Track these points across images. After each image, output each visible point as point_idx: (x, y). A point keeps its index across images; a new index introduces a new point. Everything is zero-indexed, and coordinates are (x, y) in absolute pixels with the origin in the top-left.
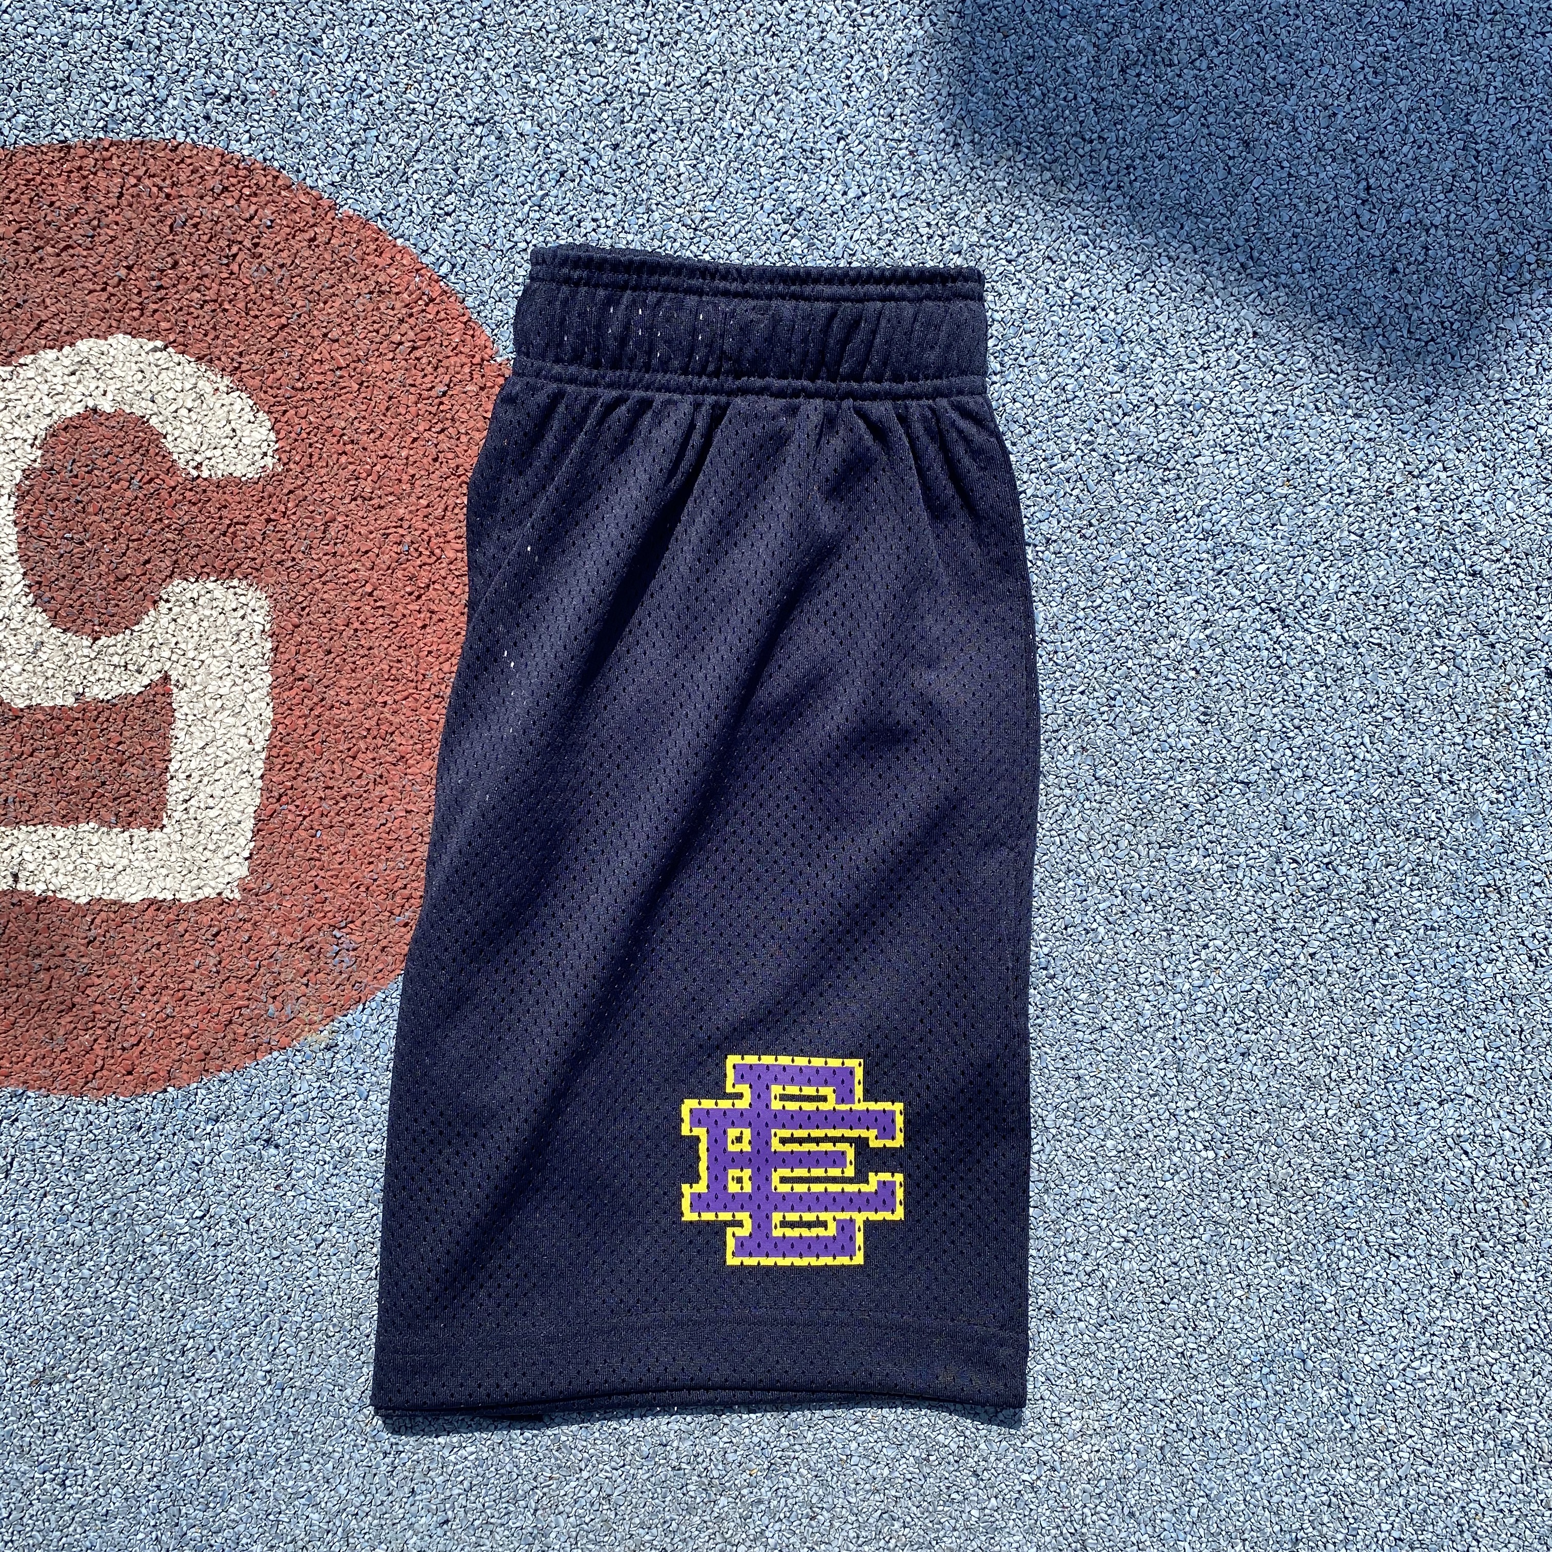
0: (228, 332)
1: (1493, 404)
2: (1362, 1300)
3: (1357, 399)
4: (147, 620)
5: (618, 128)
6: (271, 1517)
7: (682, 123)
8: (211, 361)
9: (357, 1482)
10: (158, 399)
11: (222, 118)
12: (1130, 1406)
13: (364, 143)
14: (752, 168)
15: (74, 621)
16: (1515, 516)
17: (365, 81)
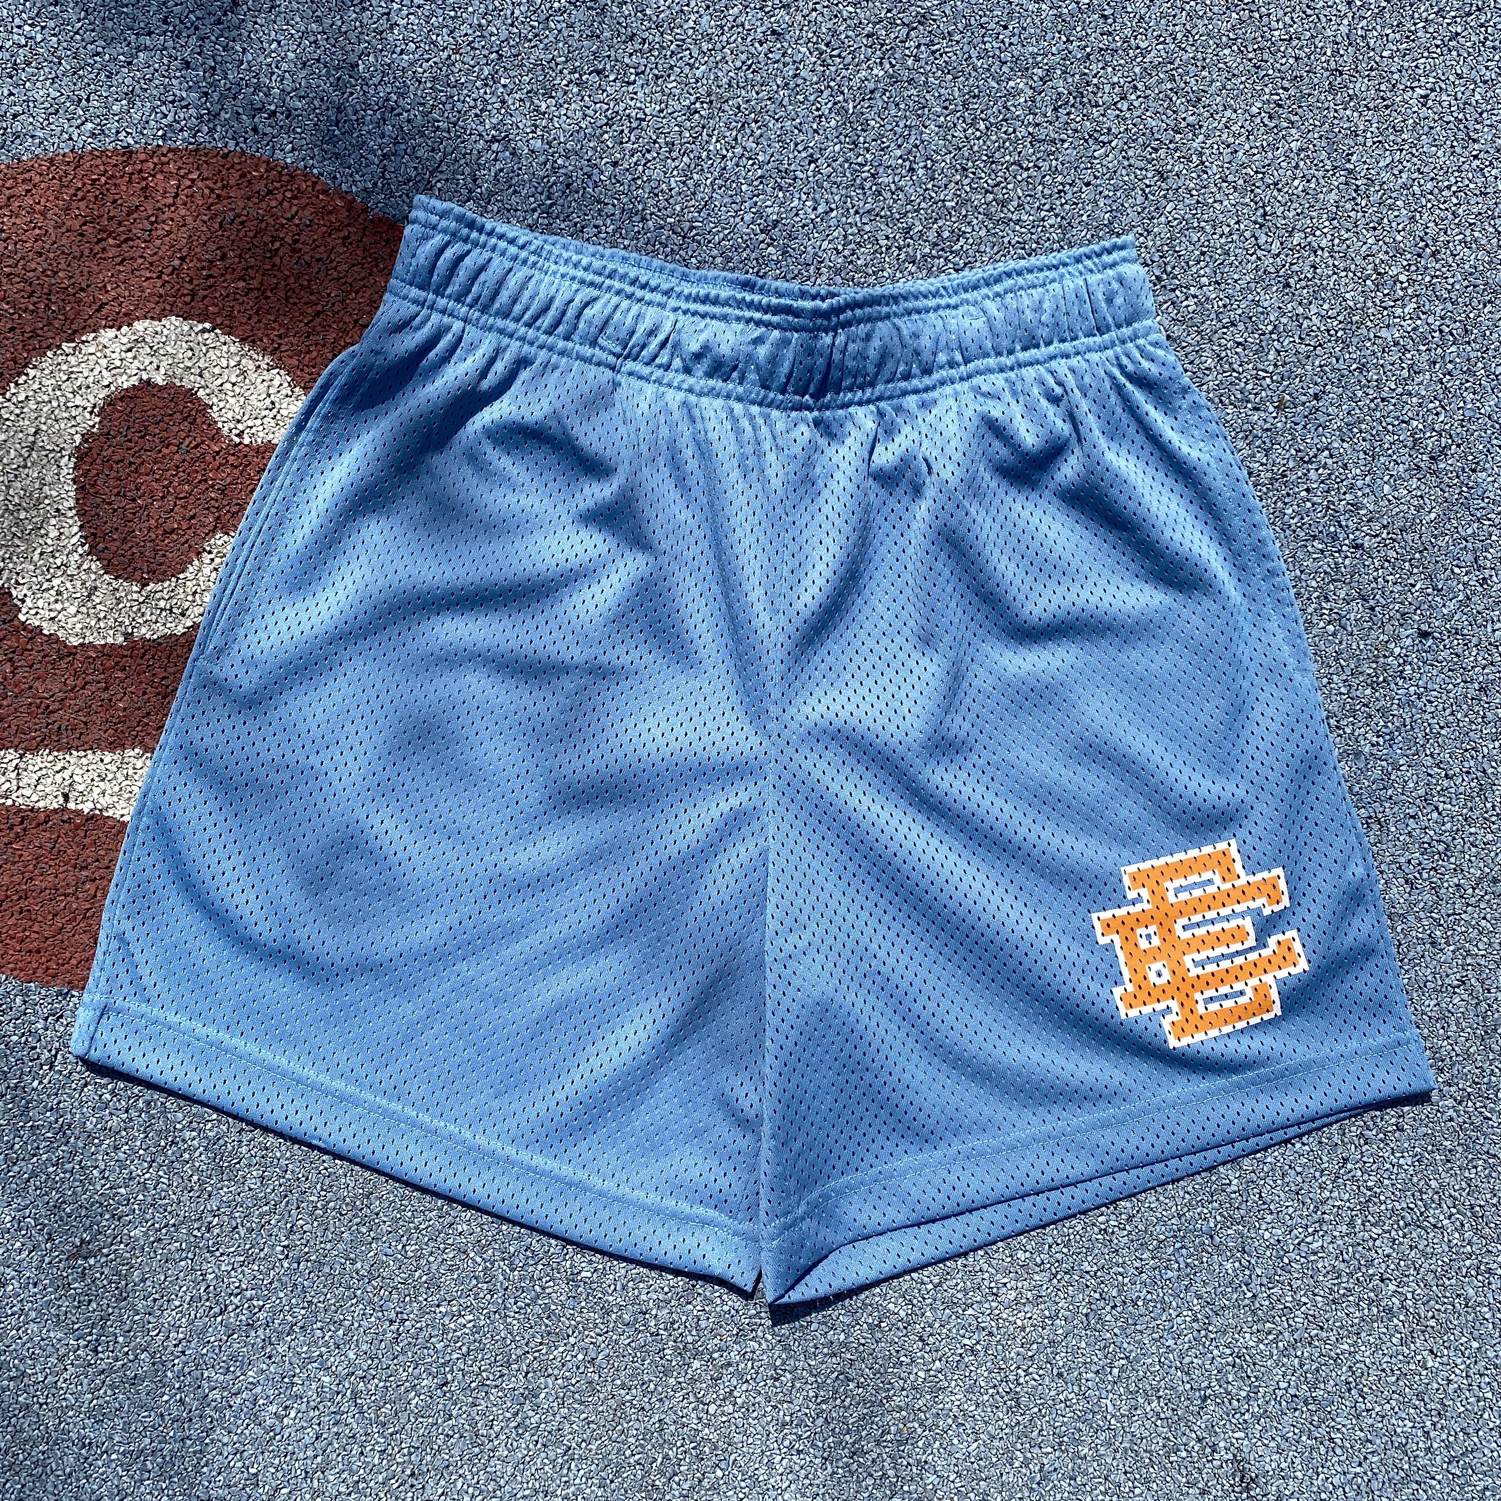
0: (269, 317)
1: (1372, 401)
2: (1262, 1182)
3: (1256, 394)
4: (191, 569)
5: (617, 147)
6: (286, 1380)
7: (673, 145)
8: (254, 341)
9: (364, 1347)
10: (206, 374)
11: (268, 130)
12: (1059, 1277)
13: (394, 155)
14: (734, 185)
15: (125, 569)
16: (1390, 497)
17: (396, 102)
